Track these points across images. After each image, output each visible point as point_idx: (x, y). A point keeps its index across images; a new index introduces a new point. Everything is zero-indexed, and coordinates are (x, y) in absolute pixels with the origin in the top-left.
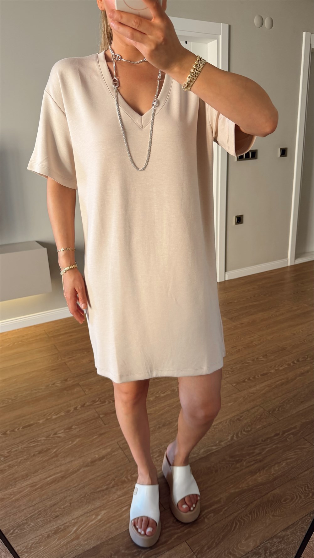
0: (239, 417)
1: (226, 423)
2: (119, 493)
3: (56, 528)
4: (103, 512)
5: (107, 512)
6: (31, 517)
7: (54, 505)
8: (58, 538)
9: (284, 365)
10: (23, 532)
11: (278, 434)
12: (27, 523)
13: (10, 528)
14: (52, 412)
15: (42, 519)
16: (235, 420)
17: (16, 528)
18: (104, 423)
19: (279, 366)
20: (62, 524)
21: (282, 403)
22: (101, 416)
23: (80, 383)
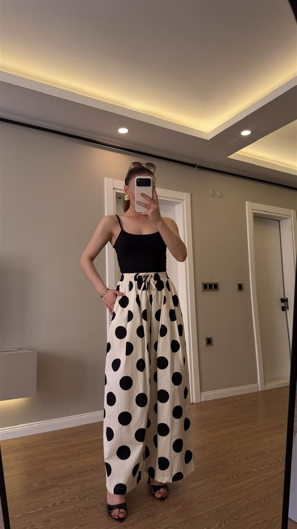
0: (225, 507)
9: (266, 465)
11: (267, 521)
14: (30, 508)
16: (221, 510)
18: (84, 515)
19: (260, 466)
21: (267, 495)
22: (82, 510)
23: (59, 484)
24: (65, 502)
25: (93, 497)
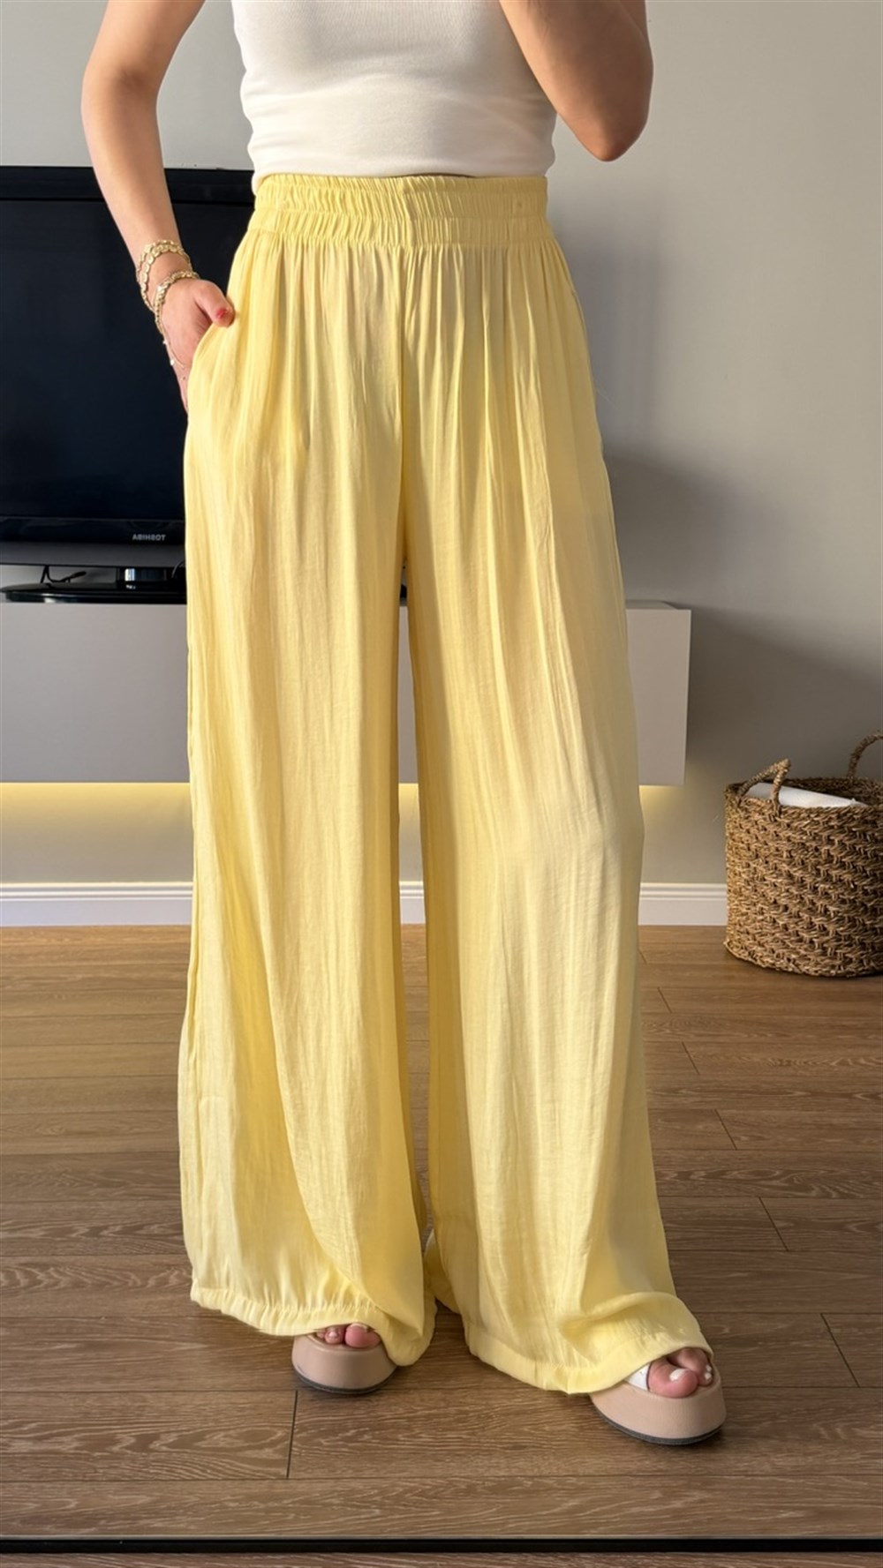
2: (782, 1461)
3: (504, 1476)
4: (698, 1495)
5: (710, 1500)
6: (428, 1417)
7: (517, 1414)
8: (501, 1506)
10: (386, 1449)
12: (409, 1428)
13: (350, 1424)
15: (464, 1437)
17: (367, 1429)
18: (786, 1247)
20: (530, 1473)
22: (779, 1224)
23: (724, 1111)
24: (724, 1177)
25: (840, 1193)
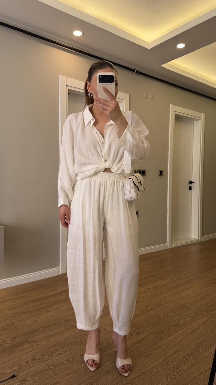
0: (167, 361)
1: (158, 366)
11: (202, 373)
16: (165, 364)
18: (55, 374)
23: (28, 340)
24: (36, 359)
25: (59, 354)
